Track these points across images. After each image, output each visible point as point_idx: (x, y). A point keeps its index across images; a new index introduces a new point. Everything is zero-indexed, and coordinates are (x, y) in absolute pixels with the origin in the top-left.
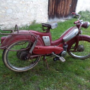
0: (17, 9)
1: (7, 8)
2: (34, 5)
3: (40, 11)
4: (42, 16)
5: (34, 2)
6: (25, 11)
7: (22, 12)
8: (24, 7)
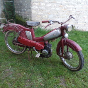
0: (58, 15)
1: (49, 14)
2: (77, 11)
3: (84, 18)
4: (85, 23)
5: (77, 9)
6: (65, 17)
7: (62, 17)
8: (65, 13)
